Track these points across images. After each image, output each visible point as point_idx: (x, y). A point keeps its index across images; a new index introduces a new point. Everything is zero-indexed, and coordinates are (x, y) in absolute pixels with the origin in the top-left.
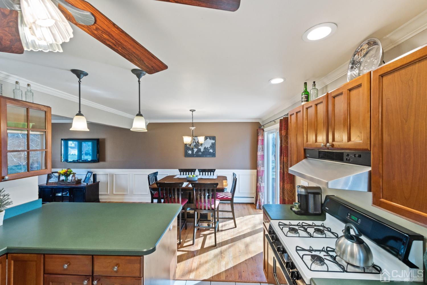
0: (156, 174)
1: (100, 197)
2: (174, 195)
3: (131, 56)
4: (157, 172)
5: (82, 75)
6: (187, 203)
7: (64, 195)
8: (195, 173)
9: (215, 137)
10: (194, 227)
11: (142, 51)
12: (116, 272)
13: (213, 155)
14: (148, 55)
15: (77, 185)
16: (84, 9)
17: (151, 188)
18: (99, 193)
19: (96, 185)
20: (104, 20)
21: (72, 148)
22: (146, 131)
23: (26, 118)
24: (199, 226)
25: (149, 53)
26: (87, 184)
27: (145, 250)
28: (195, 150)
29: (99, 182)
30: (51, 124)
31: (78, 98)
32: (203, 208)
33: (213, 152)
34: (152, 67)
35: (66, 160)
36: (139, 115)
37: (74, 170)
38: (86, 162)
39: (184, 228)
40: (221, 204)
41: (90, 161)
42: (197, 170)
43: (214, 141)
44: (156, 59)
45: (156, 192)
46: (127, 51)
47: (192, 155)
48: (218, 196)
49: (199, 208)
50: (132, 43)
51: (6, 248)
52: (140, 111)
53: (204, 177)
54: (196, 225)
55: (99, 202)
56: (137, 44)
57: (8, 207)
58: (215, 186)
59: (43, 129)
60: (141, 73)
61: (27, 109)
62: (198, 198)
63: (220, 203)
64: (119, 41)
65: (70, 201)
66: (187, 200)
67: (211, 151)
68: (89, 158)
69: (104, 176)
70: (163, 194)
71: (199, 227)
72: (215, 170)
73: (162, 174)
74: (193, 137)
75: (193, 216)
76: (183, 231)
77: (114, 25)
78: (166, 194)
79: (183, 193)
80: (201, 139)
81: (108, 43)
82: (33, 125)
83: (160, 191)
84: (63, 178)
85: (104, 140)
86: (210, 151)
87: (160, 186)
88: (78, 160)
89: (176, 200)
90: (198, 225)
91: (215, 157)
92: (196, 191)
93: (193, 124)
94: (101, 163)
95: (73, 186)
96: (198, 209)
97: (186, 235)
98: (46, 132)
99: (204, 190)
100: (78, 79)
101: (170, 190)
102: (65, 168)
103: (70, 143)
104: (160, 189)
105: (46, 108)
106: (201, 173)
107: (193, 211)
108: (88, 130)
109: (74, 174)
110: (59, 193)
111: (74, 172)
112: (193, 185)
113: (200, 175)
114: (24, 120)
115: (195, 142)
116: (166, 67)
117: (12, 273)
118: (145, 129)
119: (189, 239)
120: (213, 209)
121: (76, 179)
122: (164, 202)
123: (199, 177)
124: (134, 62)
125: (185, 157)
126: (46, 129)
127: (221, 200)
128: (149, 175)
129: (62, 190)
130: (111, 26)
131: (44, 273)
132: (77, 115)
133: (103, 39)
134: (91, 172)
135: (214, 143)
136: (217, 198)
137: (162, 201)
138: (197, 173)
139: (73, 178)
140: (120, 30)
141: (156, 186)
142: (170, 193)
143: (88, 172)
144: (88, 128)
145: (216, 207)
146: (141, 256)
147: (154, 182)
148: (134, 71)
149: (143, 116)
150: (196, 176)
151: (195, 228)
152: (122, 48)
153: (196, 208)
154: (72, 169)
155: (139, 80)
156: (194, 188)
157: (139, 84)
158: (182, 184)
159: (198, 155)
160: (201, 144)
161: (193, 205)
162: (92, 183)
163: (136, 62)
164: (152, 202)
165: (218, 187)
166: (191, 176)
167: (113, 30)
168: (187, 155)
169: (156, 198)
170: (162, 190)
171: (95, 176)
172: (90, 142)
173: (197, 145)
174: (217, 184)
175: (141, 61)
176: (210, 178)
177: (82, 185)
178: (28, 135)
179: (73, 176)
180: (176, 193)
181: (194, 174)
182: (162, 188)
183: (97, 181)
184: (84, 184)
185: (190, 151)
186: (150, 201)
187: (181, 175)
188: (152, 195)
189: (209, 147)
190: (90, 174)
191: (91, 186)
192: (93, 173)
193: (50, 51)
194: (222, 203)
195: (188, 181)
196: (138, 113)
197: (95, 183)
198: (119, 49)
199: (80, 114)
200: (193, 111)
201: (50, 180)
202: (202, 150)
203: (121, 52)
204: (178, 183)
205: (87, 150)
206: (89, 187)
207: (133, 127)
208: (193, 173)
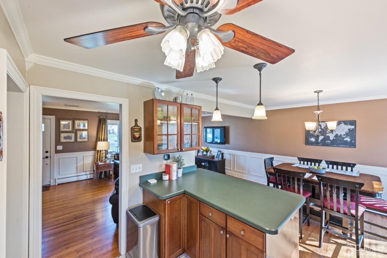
0: (272, 159)
1: (226, 171)
2: (294, 184)
3: (258, 53)
4: (273, 158)
5: (218, 81)
6: (310, 196)
7: (205, 164)
8: (321, 164)
9: (355, 121)
10: (321, 228)
11: (269, 45)
12: (243, 236)
13: (352, 144)
14: (275, 46)
15: (212, 159)
16: (228, 30)
17: (268, 172)
18: (226, 168)
19: (223, 161)
20: (240, 31)
21: (209, 133)
22: (267, 118)
23: (191, 115)
24: (328, 228)
25: (276, 44)
26: (218, 159)
27: (267, 229)
28: (321, 138)
29: (225, 159)
30: (201, 117)
31: (216, 98)
32: (335, 209)
33: (351, 141)
34: (278, 56)
35: (206, 141)
36: (260, 104)
37: (211, 149)
38: (216, 143)
39: (306, 223)
40: (367, 212)
41: (219, 143)
42: (323, 162)
43: (353, 127)
44: (283, 47)
45: (272, 177)
46: (255, 49)
47: (316, 143)
48: (362, 200)
49: (329, 208)
50: (260, 40)
51: (184, 190)
52: (261, 100)
53: (335, 171)
54: (323, 226)
55: (225, 174)
56: (266, 40)
57: (184, 166)
58: (358, 186)
59: (198, 121)
60: (262, 66)
61: (191, 109)
62: (327, 195)
63: (365, 211)
64: (250, 44)
65: (208, 170)
66: (310, 194)
67: (348, 139)
68: (219, 141)
69: (229, 155)
70: (280, 180)
71: (328, 230)
72: (354, 165)
73: (278, 160)
74: (318, 122)
75: (319, 214)
76: (305, 226)
77: (248, 32)
78: (284, 181)
79: (305, 184)
80: (332, 125)
81: (241, 49)
82: (194, 119)
83: (277, 177)
84: (205, 153)
85: (228, 127)
86: (345, 139)
87: (277, 172)
88: (212, 142)
89: (296, 190)
90: (326, 227)
91: (355, 147)
92: (324, 185)
93: (318, 108)
94: (227, 145)
95: (210, 159)
96: (327, 208)
97: (309, 233)
98: (199, 122)
99: (338, 188)
100: (216, 84)
101: (288, 177)
102: (206, 147)
103: (208, 130)
104: (277, 175)
105: (199, 107)
106: (330, 166)
107: (320, 209)
108: (222, 120)
109: (211, 151)
110: (203, 163)
111: (211, 150)
112: (320, 178)
113: (328, 167)
114: (190, 116)
115: (321, 128)
116: (293, 51)
117: (186, 205)
118: (265, 117)
119: (314, 238)
120: (352, 215)
121: (212, 155)
122: (282, 188)
123: (328, 170)
124: (260, 57)
125: (306, 144)
126: (199, 121)
127: (367, 208)
128: (265, 160)
129: (205, 161)
130: (245, 34)
131: (200, 214)
132: (216, 110)
133: (238, 47)
134: (221, 151)
135: (353, 129)
136: (361, 203)
137: (280, 187)
138: (323, 164)
139: (210, 154)
140: (252, 34)
141: (272, 171)
142: (289, 181)
143: (219, 151)
144: (222, 119)
145: (360, 214)
146: (264, 233)
147: (270, 167)
148: (255, 66)
149: (263, 105)
150: (323, 168)
151: (323, 230)
152: (251, 49)
153: (324, 207)
154: (209, 148)
155: (260, 72)
156: (322, 183)
157: (260, 76)
158: (304, 174)
159: (324, 143)
160: (332, 131)
161: (319, 202)
162: (221, 159)
163: (262, 57)
164: (268, 185)
165: (363, 188)
166: (316, 167)
167: (247, 36)
168: (308, 142)
169: (272, 183)
170: (279, 176)
171: (222, 154)
172: (219, 129)
173: (324, 131)
174: (362, 185)
175: (267, 54)
176: (346, 174)
177: (215, 160)
178: (191, 125)
179: (210, 152)
180: (296, 183)
181: (319, 165)
182: (279, 174)
183: (224, 158)
184: (216, 159)
185: (312, 138)
186: (267, 184)
187: (300, 164)
188: (268, 179)
189: (344, 135)
190: (220, 152)
191: (220, 161)
192: (222, 152)
193: (209, 69)
194: (370, 212)
195: (311, 172)
196: (259, 103)
197: (223, 160)
198: (250, 50)
199: (217, 109)
200: (318, 92)
201: (199, 153)
202: (331, 138)
203: (251, 52)
204: (298, 172)
205: (216, 135)
206: (219, 161)
207: (254, 116)
208: (317, 164)
